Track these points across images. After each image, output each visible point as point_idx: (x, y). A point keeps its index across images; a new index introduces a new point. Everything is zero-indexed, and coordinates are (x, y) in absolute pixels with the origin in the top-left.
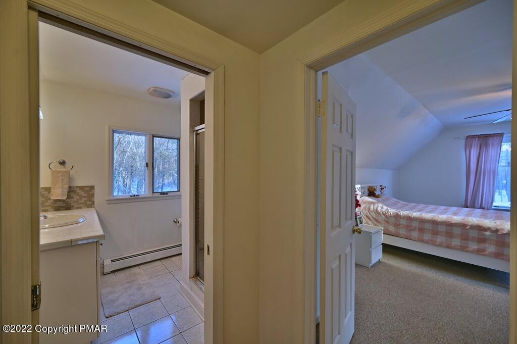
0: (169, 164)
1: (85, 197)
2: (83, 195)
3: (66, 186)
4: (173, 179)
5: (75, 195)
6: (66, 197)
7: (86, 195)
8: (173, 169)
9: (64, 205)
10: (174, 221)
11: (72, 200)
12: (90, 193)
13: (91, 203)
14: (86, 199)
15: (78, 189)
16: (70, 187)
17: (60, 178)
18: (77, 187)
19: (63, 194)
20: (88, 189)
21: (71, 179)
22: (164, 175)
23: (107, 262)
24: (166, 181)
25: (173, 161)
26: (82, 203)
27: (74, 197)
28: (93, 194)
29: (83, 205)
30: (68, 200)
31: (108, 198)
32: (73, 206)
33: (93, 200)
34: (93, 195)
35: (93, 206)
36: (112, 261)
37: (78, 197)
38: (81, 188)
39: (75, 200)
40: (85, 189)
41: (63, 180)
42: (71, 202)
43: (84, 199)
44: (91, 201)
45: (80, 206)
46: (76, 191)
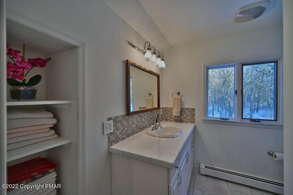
0: (264, 93)
1: (189, 116)
2: (189, 114)
3: (179, 108)
4: (267, 103)
5: (185, 114)
6: (179, 115)
7: (190, 114)
8: (268, 96)
9: (179, 119)
10: (269, 153)
11: (183, 116)
12: (193, 113)
13: (193, 120)
14: (190, 117)
15: (186, 110)
16: (182, 108)
17: (176, 102)
18: (186, 109)
19: (177, 112)
20: (191, 110)
21: (182, 103)
22: (259, 101)
23: (203, 166)
24: (261, 105)
25: (268, 90)
26: (188, 120)
27: (184, 115)
28: (195, 114)
29: (189, 121)
30: (181, 116)
31: (203, 118)
32: (183, 121)
33: (194, 118)
35: (194, 122)
36: (206, 167)
37: (186, 115)
38: (188, 109)
39: (185, 117)
40: (190, 110)
41: (177, 104)
42: (183, 117)
43: (189, 117)
44: (193, 118)
45: (187, 121)
46: (185, 111)
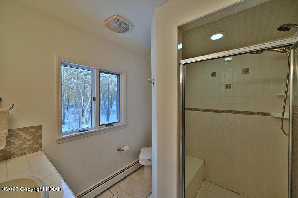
1: (29, 140)
2: (27, 139)
3: (5, 131)
5: (17, 140)
7: (31, 137)
9: (1, 154)
10: (118, 149)
11: (13, 146)
12: (37, 134)
13: (38, 146)
14: (31, 142)
15: (20, 131)
16: (9, 131)
18: (19, 129)
20: (34, 130)
26: (26, 148)
27: (16, 143)
28: (41, 135)
29: (28, 150)
31: (56, 138)
32: (14, 154)
33: (40, 142)
34: (40, 137)
35: (40, 149)
37: (20, 142)
38: (24, 130)
39: (17, 146)
40: (30, 130)
42: (11, 148)
43: (28, 143)
44: (37, 143)
45: (24, 151)
46: (18, 134)
